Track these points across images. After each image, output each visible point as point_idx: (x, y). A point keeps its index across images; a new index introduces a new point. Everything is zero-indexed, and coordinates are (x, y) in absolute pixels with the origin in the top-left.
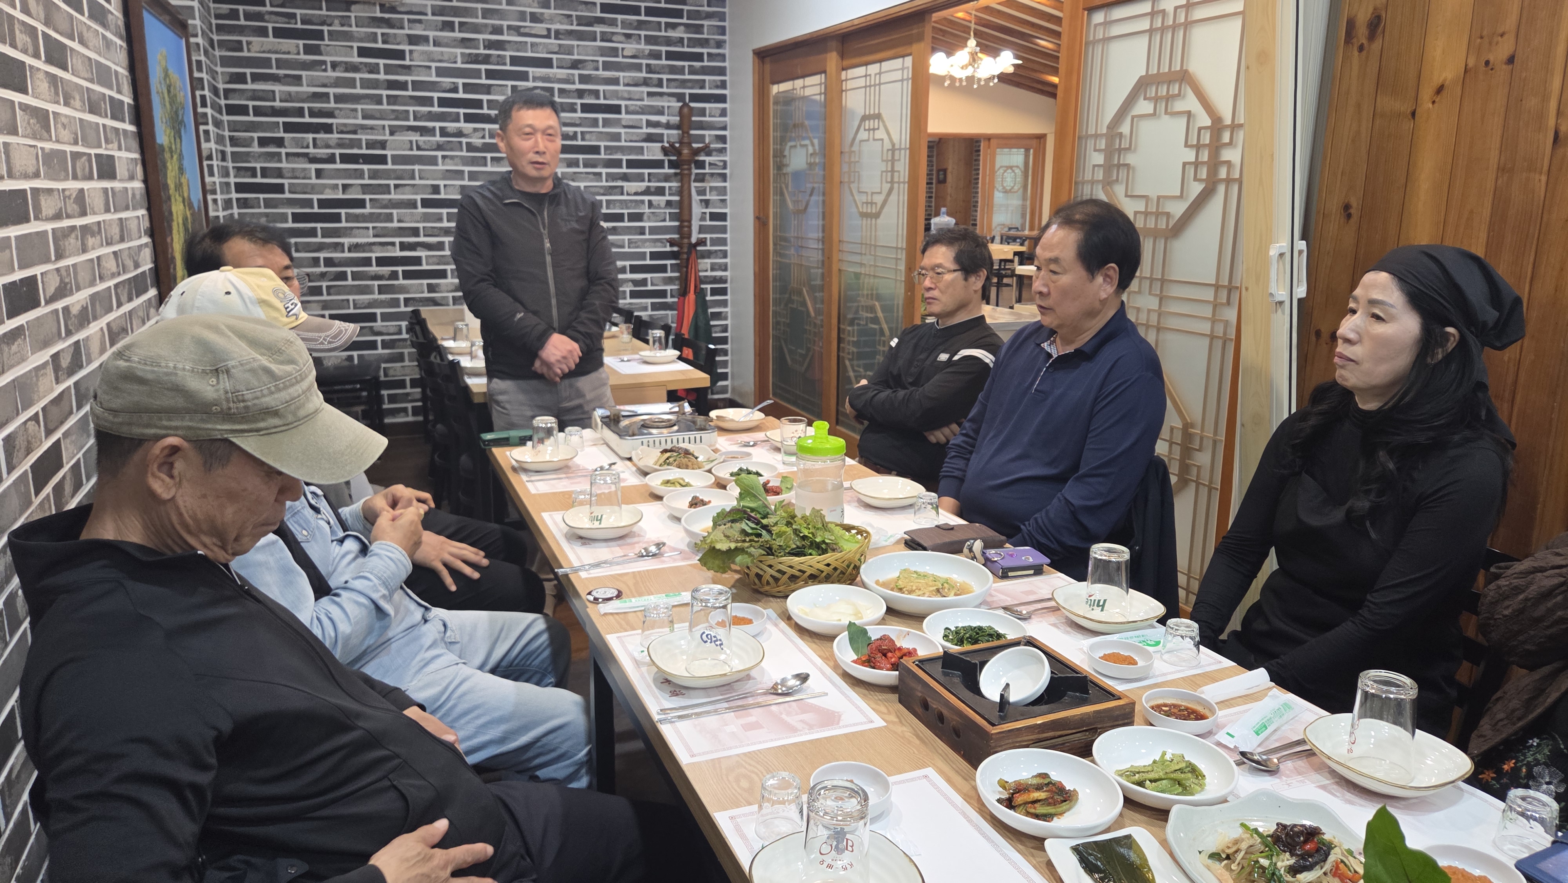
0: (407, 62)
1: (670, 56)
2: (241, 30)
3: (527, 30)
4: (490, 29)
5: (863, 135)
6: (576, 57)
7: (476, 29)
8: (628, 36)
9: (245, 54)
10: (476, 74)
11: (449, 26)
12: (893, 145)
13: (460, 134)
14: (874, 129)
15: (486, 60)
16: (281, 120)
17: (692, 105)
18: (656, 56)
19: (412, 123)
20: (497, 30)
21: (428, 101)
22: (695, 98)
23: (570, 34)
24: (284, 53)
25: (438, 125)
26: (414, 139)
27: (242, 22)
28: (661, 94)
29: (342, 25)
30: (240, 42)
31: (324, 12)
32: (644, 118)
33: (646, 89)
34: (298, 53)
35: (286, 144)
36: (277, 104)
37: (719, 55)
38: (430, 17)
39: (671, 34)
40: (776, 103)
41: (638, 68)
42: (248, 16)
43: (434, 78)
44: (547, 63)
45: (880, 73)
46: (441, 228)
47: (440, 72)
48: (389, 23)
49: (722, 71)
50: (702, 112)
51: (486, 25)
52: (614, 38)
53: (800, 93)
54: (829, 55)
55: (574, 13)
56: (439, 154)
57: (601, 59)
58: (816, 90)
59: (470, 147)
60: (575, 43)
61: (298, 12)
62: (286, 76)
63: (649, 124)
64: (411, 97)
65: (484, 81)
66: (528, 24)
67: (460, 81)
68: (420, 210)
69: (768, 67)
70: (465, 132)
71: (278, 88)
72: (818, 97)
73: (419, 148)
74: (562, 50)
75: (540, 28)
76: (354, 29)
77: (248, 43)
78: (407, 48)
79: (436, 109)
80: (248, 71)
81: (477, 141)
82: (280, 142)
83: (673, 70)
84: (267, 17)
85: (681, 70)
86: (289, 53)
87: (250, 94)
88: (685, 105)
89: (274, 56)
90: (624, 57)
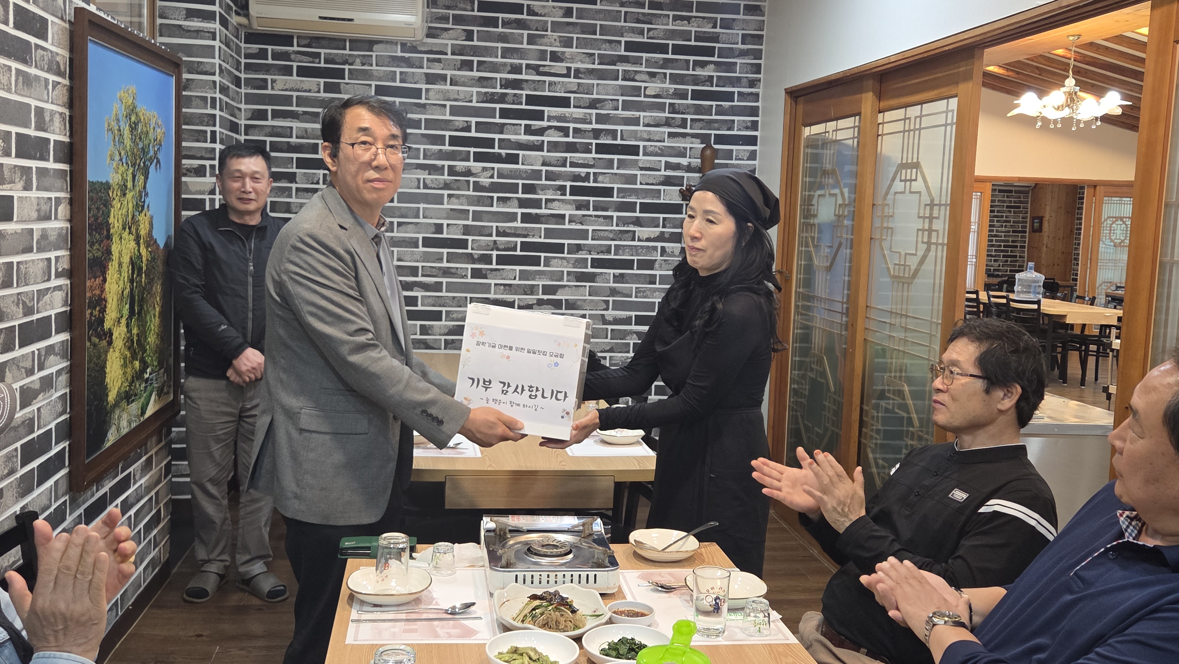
0: (423, 101)
1: (697, 94)
2: (267, 69)
3: (546, 69)
4: (509, 68)
5: (899, 186)
6: (595, 96)
7: (495, 68)
8: (652, 75)
9: (269, 92)
10: (491, 113)
11: (467, 65)
12: (932, 200)
13: (468, 173)
14: (911, 180)
15: (502, 98)
16: (295, 156)
17: (716, 147)
18: (683, 95)
19: (422, 161)
20: (517, 69)
21: (440, 140)
22: (720, 140)
23: (591, 73)
24: (305, 91)
25: (447, 163)
26: (422, 177)
27: (270, 61)
28: (684, 135)
29: (363, 64)
30: (266, 80)
31: (347, 52)
32: (663, 159)
33: (667, 130)
34: (319, 92)
35: (297, 179)
36: (294, 140)
37: (751, 94)
38: (449, 56)
39: (699, 72)
40: (807, 146)
41: (661, 107)
42: (276, 56)
43: (448, 117)
44: (564, 102)
45: (921, 117)
46: (440, 268)
47: (455, 111)
48: (408, 62)
49: (754, 111)
50: (729, 155)
51: (505, 64)
52: (637, 77)
53: (831, 136)
54: (864, 95)
55: (597, 52)
56: (446, 192)
57: (621, 98)
58: (849, 134)
59: (478, 187)
60: (595, 82)
61: (323, 51)
62: (305, 113)
63: (669, 166)
64: (423, 135)
65: (498, 120)
66: (548, 63)
67: (473, 120)
68: (421, 249)
69: (801, 108)
70: (474, 171)
71: (295, 125)
72: (850, 142)
73: (426, 187)
74: (580, 89)
75: (560, 67)
76: (374, 67)
77: (273, 81)
78: (424, 87)
79: (447, 147)
80: (269, 108)
81: (485, 181)
82: (291, 177)
83: (699, 110)
84: (293, 57)
85: (708, 111)
86: (310, 91)
87: (269, 130)
88: (708, 146)
89: (295, 94)
90: (646, 96)
